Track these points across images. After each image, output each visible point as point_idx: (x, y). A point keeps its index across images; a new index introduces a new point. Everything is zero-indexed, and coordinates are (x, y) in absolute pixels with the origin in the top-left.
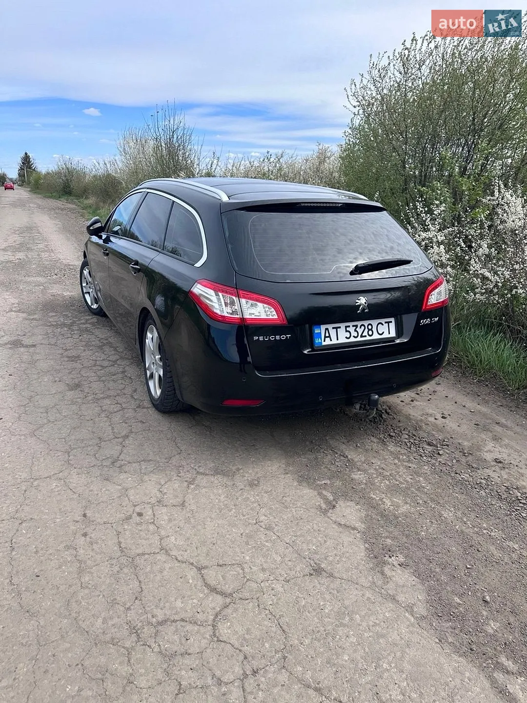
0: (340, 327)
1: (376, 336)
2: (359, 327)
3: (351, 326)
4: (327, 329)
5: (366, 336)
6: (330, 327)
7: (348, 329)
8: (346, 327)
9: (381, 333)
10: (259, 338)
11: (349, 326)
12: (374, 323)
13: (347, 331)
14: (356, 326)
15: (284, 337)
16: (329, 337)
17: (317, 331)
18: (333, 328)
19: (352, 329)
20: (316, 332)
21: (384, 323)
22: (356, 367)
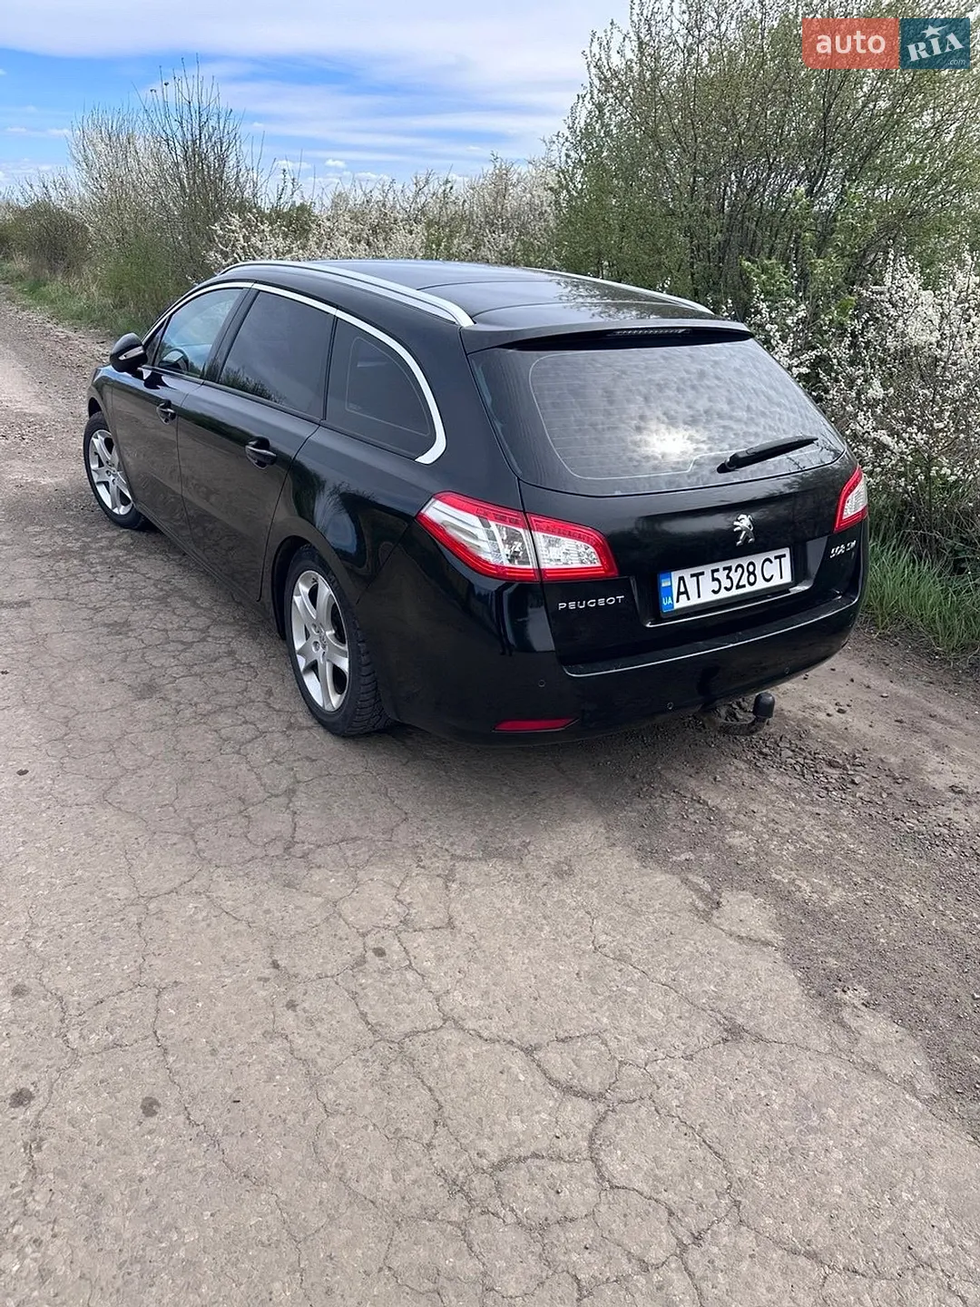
0: (702, 573)
1: (761, 585)
2: (734, 569)
3: (721, 570)
4: (681, 579)
5: (744, 586)
6: (686, 573)
7: (716, 575)
8: (713, 571)
9: (768, 577)
10: (568, 605)
11: (717, 570)
12: (758, 559)
13: (714, 579)
14: (729, 569)
15: (611, 600)
16: (686, 592)
17: (665, 584)
18: (692, 576)
19: (721, 575)
20: (663, 585)
21: (773, 559)
22: (731, 645)
